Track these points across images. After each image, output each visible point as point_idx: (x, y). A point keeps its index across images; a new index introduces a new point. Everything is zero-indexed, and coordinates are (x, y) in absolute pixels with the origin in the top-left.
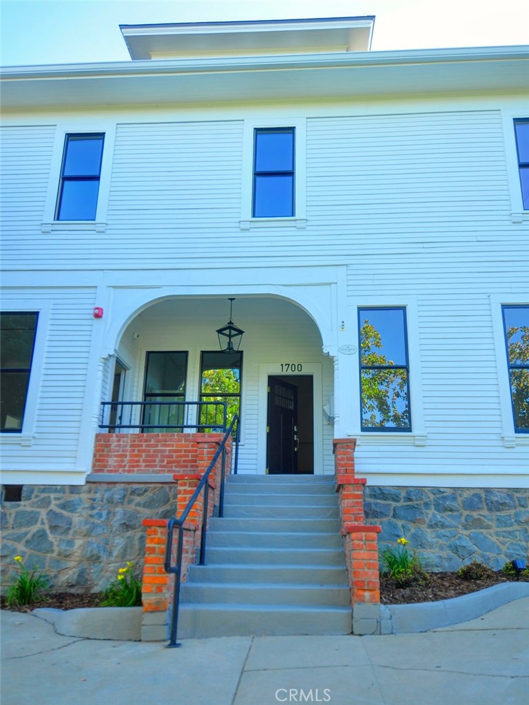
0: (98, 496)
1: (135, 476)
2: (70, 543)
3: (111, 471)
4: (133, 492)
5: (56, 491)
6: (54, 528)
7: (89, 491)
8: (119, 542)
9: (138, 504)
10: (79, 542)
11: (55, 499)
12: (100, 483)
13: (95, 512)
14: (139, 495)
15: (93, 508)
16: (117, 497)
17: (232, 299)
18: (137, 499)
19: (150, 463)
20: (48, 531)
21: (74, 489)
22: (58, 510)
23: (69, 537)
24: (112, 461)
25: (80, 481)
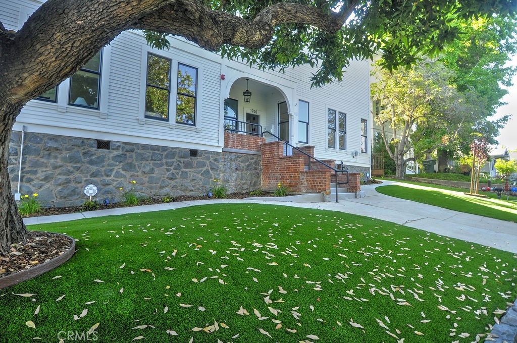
0: (226, 157)
1: (238, 151)
2: (219, 175)
3: (230, 148)
4: (238, 157)
5: (211, 154)
6: (212, 169)
7: (223, 155)
8: (234, 175)
9: (239, 161)
10: (221, 175)
11: (212, 157)
12: (227, 152)
13: (226, 163)
14: (240, 158)
15: (225, 162)
16: (233, 158)
17: (248, 80)
18: (239, 159)
19: (243, 146)
20: (210, 170)
21: (218, 153)
22: (212, 161)
23: (218, 172)
24: (231, 144)
25: (220, 150)
